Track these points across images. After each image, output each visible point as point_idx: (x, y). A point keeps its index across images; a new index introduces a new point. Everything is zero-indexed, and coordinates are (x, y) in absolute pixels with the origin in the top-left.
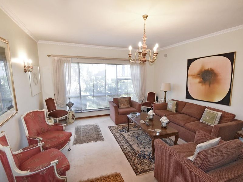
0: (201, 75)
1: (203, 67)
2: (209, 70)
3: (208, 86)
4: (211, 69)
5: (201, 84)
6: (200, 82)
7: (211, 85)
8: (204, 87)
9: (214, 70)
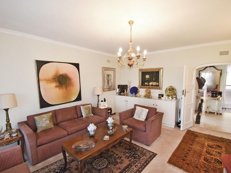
0: (56, 79)
1: (57, 72)
2: (64, 75)
3: (65, 90)
4: (65, 74)
5: (58, 89)
6: (56, 87)
7: (68, 88)
8: (61, 90)
9: (68, 75)
